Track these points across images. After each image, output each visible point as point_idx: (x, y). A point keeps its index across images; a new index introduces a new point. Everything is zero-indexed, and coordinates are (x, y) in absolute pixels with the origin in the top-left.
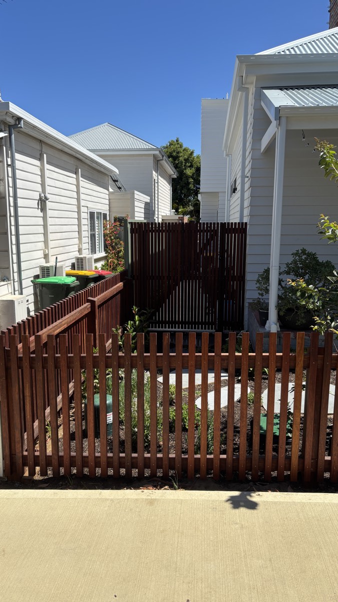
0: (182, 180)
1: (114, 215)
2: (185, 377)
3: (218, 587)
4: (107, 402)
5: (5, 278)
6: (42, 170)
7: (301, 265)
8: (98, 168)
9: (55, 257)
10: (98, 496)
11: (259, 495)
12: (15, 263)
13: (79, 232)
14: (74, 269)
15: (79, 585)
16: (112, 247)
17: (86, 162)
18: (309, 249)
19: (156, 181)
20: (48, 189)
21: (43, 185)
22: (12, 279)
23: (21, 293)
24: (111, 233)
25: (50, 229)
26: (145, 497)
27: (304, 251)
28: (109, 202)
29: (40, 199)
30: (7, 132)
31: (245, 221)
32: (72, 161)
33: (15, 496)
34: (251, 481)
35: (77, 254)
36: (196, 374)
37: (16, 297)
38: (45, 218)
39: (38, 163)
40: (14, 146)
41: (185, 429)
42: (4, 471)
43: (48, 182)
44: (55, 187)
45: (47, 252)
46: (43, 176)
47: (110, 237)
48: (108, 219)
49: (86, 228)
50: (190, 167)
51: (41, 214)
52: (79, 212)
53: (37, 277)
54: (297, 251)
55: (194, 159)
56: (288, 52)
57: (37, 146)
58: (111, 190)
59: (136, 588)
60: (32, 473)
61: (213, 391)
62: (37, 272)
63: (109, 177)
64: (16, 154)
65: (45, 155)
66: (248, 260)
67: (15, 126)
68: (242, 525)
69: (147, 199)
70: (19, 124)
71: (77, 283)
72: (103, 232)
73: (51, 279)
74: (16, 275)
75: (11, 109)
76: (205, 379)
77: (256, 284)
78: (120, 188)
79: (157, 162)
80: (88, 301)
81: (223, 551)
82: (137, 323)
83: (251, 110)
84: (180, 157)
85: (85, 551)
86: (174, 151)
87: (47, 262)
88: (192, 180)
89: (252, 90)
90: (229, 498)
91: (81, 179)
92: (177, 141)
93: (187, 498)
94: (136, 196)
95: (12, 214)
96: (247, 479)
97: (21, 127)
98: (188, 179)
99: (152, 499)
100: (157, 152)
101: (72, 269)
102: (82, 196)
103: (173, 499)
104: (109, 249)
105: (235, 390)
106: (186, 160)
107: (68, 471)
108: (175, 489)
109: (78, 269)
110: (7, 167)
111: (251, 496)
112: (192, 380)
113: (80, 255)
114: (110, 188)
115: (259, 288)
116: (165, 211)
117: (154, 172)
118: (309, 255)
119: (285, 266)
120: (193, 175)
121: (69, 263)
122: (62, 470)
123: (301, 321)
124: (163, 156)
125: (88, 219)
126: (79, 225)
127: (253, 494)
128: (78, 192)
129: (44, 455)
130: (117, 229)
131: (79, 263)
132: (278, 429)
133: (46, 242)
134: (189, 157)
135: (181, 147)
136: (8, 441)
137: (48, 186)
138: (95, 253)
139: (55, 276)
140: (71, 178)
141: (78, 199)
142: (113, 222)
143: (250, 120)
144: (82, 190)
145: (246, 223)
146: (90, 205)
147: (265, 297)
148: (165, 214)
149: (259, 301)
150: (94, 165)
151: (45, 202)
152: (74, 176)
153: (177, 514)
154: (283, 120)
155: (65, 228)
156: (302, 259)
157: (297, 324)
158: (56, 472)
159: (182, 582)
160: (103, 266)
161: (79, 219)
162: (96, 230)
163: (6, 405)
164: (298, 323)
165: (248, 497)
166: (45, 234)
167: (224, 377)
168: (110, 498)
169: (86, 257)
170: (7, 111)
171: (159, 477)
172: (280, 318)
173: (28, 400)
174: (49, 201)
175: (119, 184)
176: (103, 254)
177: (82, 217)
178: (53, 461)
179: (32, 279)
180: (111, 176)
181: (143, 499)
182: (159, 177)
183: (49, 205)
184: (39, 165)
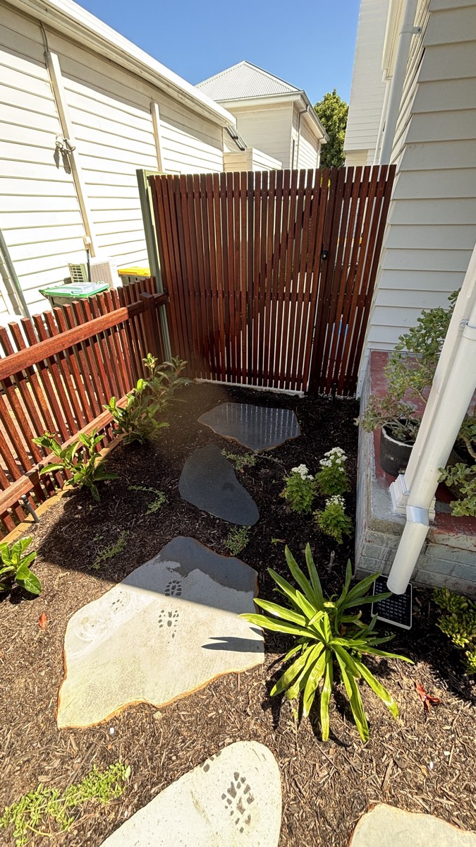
0: (332, 148)
6: (54, 89)
8: (198, 110)
17: (170, 94)
19: (296, 143)
21: (62, 120)
29: (59, 148)
32: (139, 87)
38: (77, 184)
45: (89, 241)
51: (66, 177)
57: (35, 34)
63: (224, 130)
65: (54, 56)
78: (242, 149)
79: (298, 113)
84: (334, 115)
86: (329, 108)
91: (160, 122)
92: (334, 94)
94: (255, 157)
100: (298, 98)
102: (164, 153)
106: (341, 120)
114: (225, 148)
117: (294, 130)
124: (307, 105)
128: (157, 146)
133: (86, 225)
137: (75, 123)
140: (144, 120)
145: (393, 168)
150: (189, 104)
151: (70, 154)
166: (83, 212)
175: (240, 143)
180: (226, 128)
182: (301, 138)
183: (79, 162)
184: (48, 78)
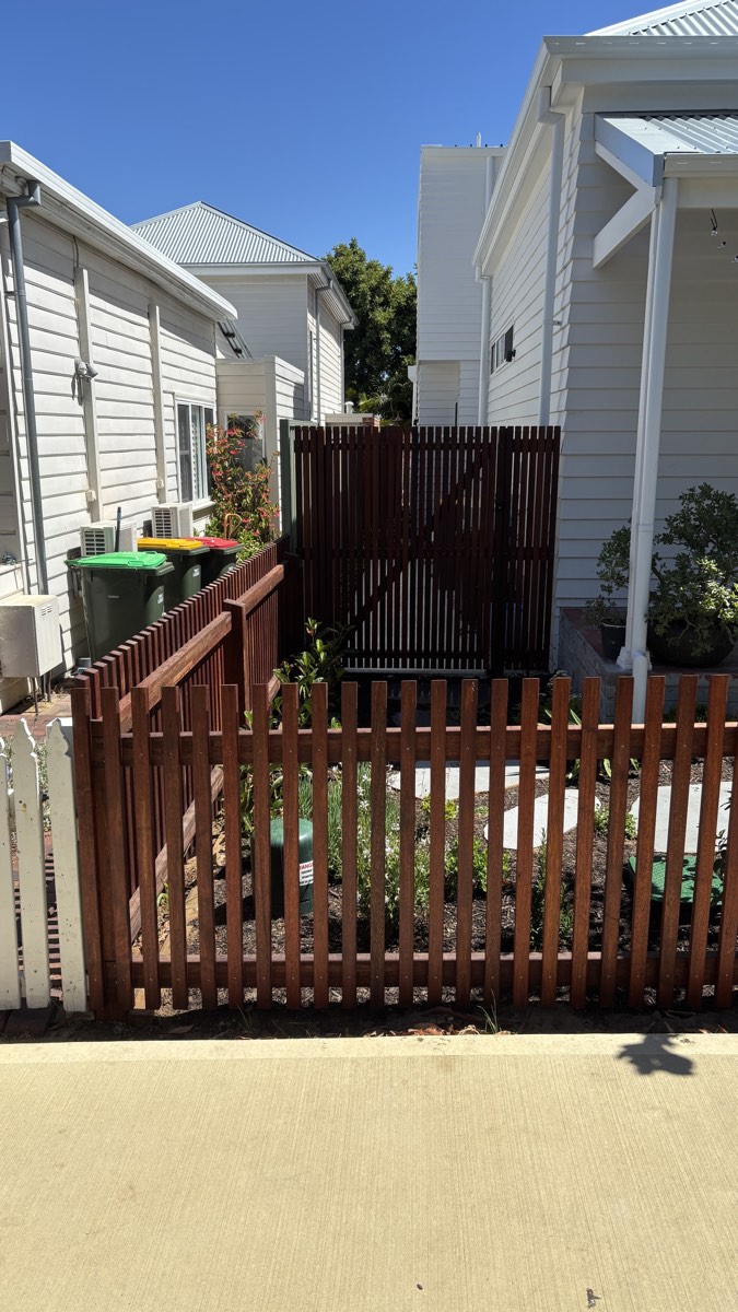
0: (364, 335)
1: (228, 412)
2: (453, 775)
3: (651, 1257)
4: (301, 838)
5: (8, 557)
6: (80, 307)
7: (697, 523)
8: (195, 304)
9: (116, 506)
10: (319, 1053)
11: (687, 1041)
12: (29, 522)
13: (159, 450)
14: (151, 536)
15: (329, 1265)
16: (226, 485)
17: (168, 290)
18: (719, 487)
19: (314, 336)
20: (95, 353)
21: (83, 341)
22: (23, 558)
23: (45, 591)
24: (223, 454)
25: (101, 443)
26: (430, 1053)
27: (706, 491)
28: (217, 383)
29: (78, 374)
30: (5, 213)
31: (553, 422)
32: (140, 287)
33: (127, 1057)
34: (653, 1008)
35: (153, 502)
36: (477, 769)
37: (34, 599)
38: (88, 418)
39: (69, 289)
40: (20, 247)
41: (479, 894)
42: (88, 998)
43: (94, 335)
44: (108, 348)
45: (94, 496)
46: (81, 321)
47: (221, 462)
48: (215, 422)
49: (171, 441)
50: (382, 305)
51: (80, 410)
52: (157, 406)
53: (74, 553)
54: (691, 490)
55: (391, 287)
56: (655, 33)
57: (65, 249)
58: (220, 355)
59: (463, 1265)
60: (154, 1001)
61: (514, 805)
62: (76, 541)
63: (217, 325)
64: (25, 268)
65: (85, 272)
66: (562, 511)
67: (22, 200)
68: (668, 1112)
69: (298, 375)
70: (31, 195)
71: (170, 567)
72: (205, 452)
73: (109, 559)
74: (31, 549)
75: (14, 159)
76: (497, 779)
77: (598, 565)
78: (238, 351)
79: (316, 292)
80: (226, 607)
81: (639, 1174)
82: (322, 655)
83: (571, 166)
84: (359, 282)
85: (322, 1182)
86: (347, 269)
87: (95, 518)
88: (388, 336)
89: (574, 118)
90: (623, 1050)
91: (160, 329)
92: (352, 246)
93: (526, 1053)
94: (278, 370)
95: (21, 408)
96: (644, 1003)
97: (36, 203)
98: (378, 333)
99: (446, 1057)
100: (317, 271)
101: (144, 535)
102: (164, 370)
103: (494, 1056)
104: (220, 491)
105: (566, 803)
106: (375, 290)
107: (237, 996)
108: (490, 1031)
109: (159, 536)
110: (6, 298)
111: (670, 1044)
112: (467, 782)
113: (160, 502)
114: (218, 352)
115: (603, 576)
116: (331, 405)
117: (310, 316)
118: (718, 497)
119: (665, 524)
120: (390, 323)
121: (139, 521)
122: (222, 994)
123: (703, 648)
124: (329, 280)
125: (174, 421)
126: (158, 435)
127: (673, 1040)
128: (154, 360)
129: (183, 963)
130: (236, 443)
131: (162, 523)
132: (692, 888)
133: (91, 473)
134: (380, 283)
135: (362, 259)
136: (97, 932)
137: (93, 343)
138: (191, 499)
139: (117, 550)
140: (137, 326)
141: (155, 376)
142: (226, 428)
143: (570, 189)
144: (163, 355)
145: (558, 428)
146: (179, 389)
147: (615, 594)
148: (331, 412)
149: (600, 604)
150: (187, 299)
151: (88, 381)
152: (146, 322)
153: (514, 1090)
154: (672, 186)
155: (129, 442)
156: (703, 508)
157: (693, 654)
158: (208, 999)
159: (564, 1248)
160: (209, 528)
161: (157, 421)
162: (192, 448)
163: (92, 851)
164: (697, 652)
165: (666, 1048)
166: (90, 456)
167: (542, 775)
168: (350, 1056)
169: (176, 509)
170: (7, 163)
171: (448, 1005)
172: (653, 643)
173: (144, 838)
174: (96, 380)
175: (236, 342)
176: (205, 502)
177: (164, 416)
178: (203, 974)
179: (65, 558)
180: (219, 323)
181: (426, 1057)
182: (321, 328)
183: (97, 388)
184: (73, 294)
